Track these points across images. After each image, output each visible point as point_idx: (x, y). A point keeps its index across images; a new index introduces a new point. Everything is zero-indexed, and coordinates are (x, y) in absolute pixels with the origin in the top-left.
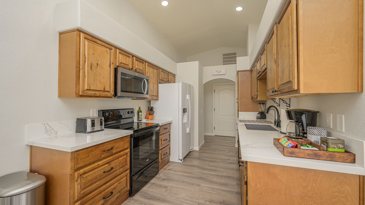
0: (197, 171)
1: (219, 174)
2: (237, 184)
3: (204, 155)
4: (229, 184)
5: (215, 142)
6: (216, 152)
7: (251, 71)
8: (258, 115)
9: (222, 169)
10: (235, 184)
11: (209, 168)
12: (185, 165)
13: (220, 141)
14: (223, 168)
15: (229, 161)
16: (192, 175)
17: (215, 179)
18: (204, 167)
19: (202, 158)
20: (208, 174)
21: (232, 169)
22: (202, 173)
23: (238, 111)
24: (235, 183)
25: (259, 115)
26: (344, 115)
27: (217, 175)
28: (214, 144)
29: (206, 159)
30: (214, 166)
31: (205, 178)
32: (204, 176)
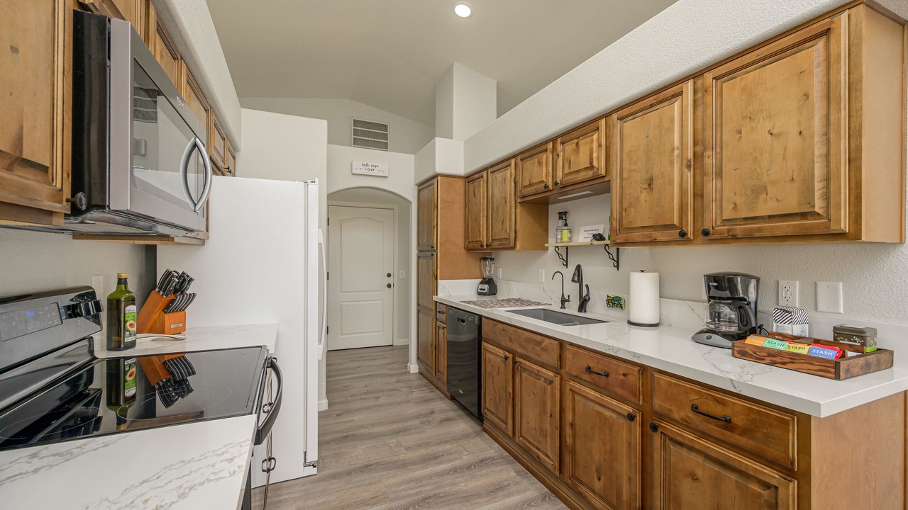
0: (392, 481)
1: (457, 463)
2: (518, 473)
3: (356, 418)
4: (506, 484)
5: (347, 369)
6: (382, 401)
7: (470, 179)
8: (480, 286)
9: (448, 446)
10: (513, 474)
11: (411, 455)
12: (334, 476)
13: (356, 364)
14: (447, 442)
15: (439, 417)
16: (392, 500)
17: (466, 484)
18: (397, 458)
19: (363, 431)
20: (431, 476)
21: (466, 436)
22: (411, 481)
23: (436, 279)
24: (508, 472)
25: (486, 287)
26: (841, 283)
27: (455, 470)
28: (349, 376)
29: (376, 430)
30: (419, 446)
31: (437, 496)
32: (428, 488)
